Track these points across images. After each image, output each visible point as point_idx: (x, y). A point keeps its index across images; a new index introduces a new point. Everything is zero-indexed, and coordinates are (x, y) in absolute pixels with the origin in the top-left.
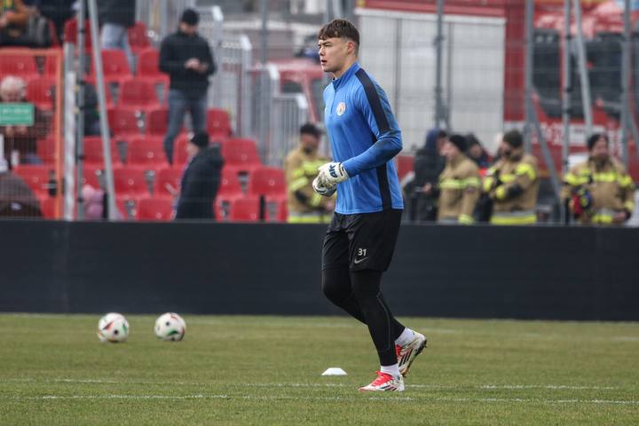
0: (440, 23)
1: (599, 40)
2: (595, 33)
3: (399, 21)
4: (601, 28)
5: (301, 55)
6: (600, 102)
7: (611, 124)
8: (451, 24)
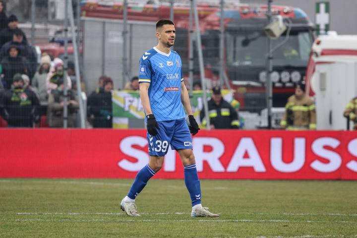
0: (125, 24)
1: (207, 34)
2: (206, 30)
3: (104, 23)
4: (209, 27)
5: (53, 41)
6: (209, 66)
7: (215, 78)
8: (131, 25)
